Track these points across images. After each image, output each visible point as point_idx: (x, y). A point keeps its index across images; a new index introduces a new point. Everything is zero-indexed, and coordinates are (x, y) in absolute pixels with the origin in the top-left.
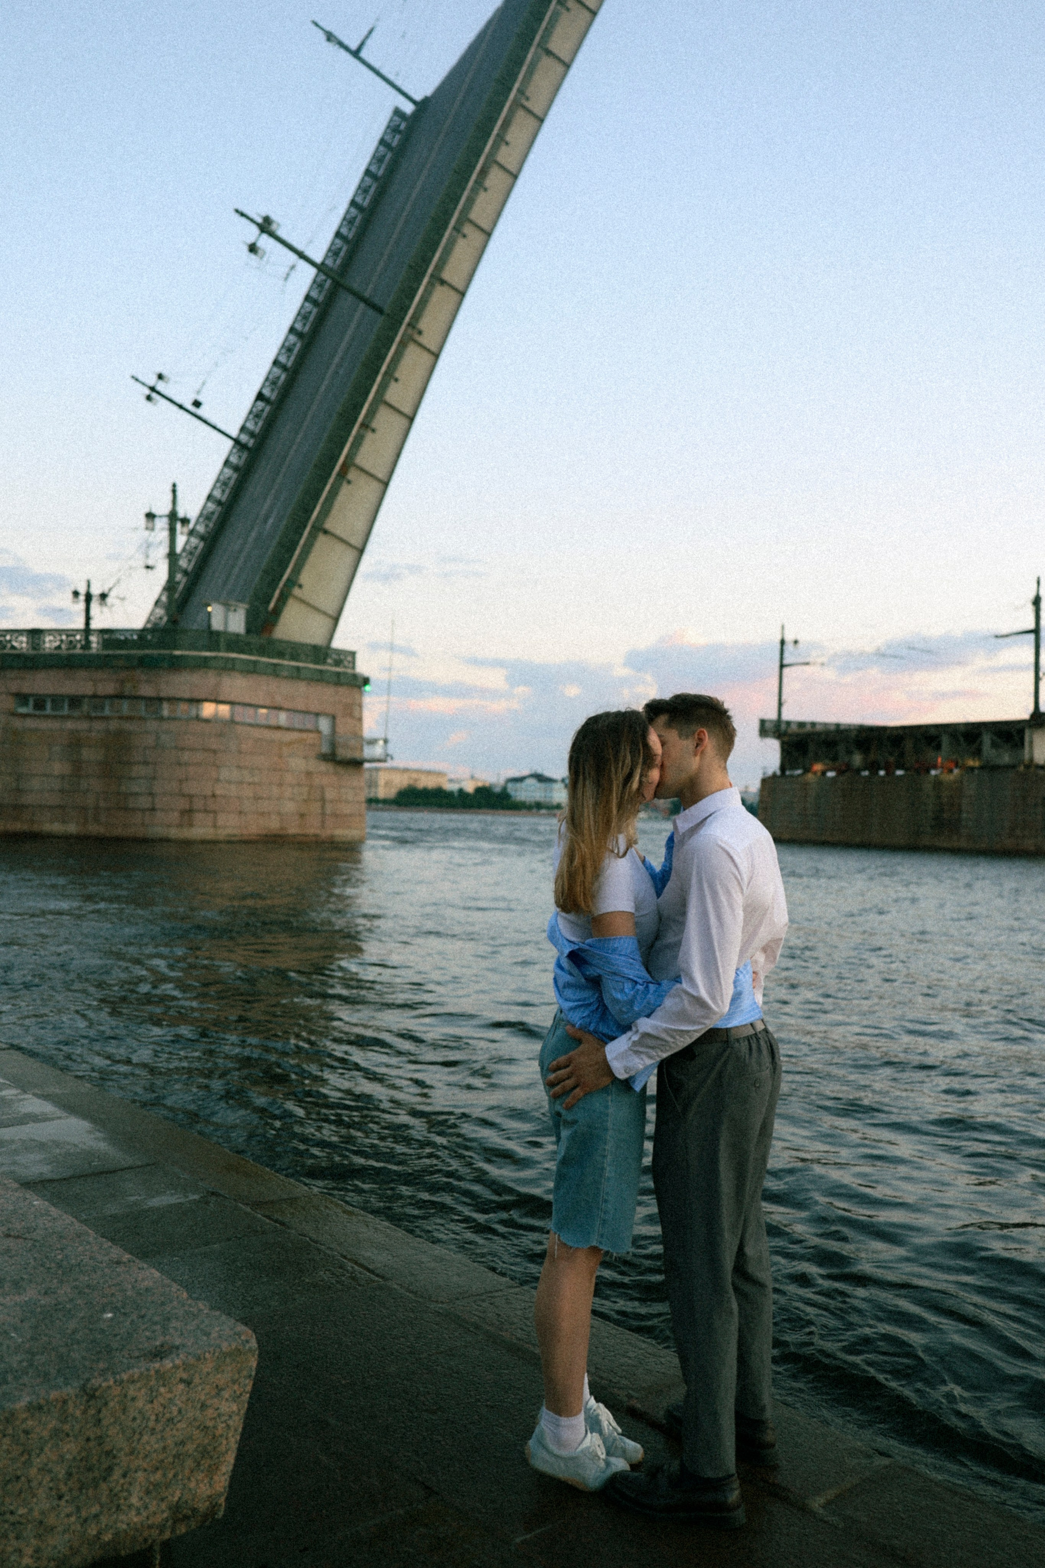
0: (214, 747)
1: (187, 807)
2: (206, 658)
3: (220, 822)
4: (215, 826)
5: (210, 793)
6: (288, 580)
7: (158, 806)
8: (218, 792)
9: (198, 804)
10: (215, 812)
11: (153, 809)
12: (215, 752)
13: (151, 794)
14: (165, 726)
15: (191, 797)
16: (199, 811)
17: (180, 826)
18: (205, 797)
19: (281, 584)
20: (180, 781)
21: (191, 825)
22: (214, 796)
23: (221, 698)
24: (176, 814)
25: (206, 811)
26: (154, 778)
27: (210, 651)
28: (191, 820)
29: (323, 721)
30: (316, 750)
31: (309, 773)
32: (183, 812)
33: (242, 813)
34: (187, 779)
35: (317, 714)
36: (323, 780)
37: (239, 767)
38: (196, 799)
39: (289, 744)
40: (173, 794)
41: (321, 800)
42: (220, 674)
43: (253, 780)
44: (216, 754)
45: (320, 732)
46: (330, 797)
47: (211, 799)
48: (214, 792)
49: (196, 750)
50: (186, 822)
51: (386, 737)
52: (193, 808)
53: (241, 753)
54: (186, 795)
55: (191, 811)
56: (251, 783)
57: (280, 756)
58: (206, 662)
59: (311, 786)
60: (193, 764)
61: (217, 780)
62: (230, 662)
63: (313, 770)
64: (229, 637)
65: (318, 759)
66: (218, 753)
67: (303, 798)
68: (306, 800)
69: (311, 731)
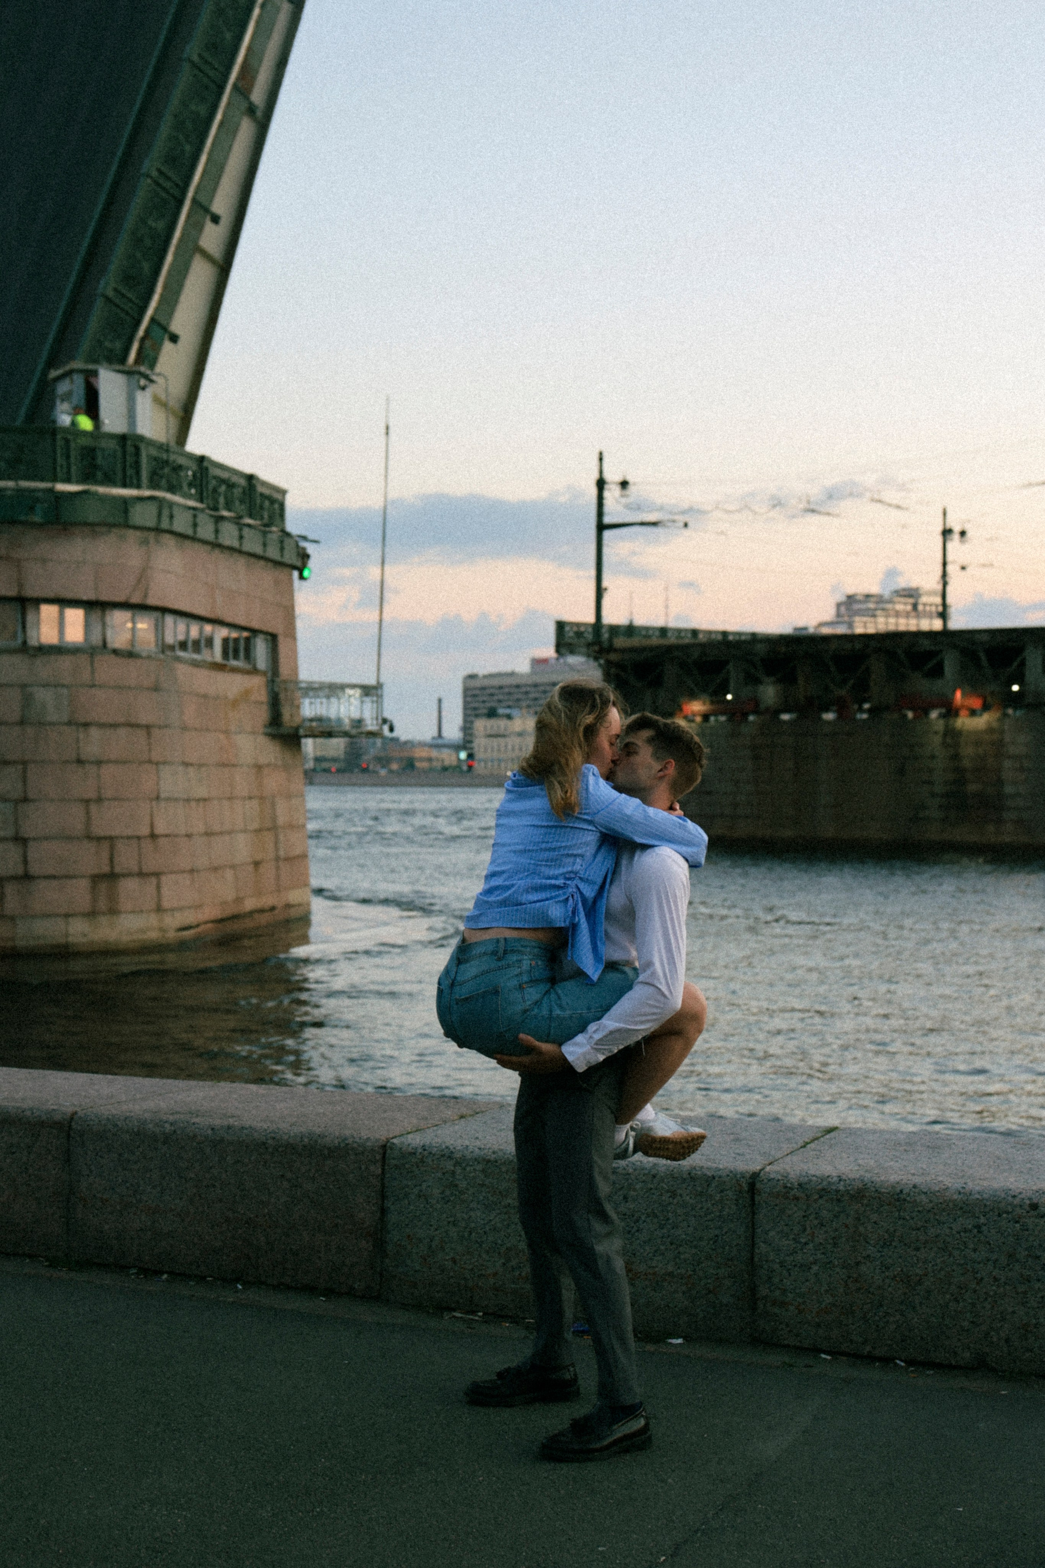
0: (144, 719)
1: (106, 869)
3: (167, 901)
4: (159, 909)
5: (145, 831)
6: (153, 320)
7: (34, 869)
8: (161, 828)
9: (126, 859)
10: (157, 875)
11: (27, 877)
12: (148, 727)
13: (21, 841)
14: (44, 669)
15: (111, 840)
16: (129, 875)
17: (92, 914)
18: (139, 838)
19: (141, 332)
20: (86, 802)
21: (113, 911)
22: (153, 836)
23: (151, 601)
24: (83, 886)
25: (141, 874)
26: (25, 800)
27: (124, 485)
28: (113, 898)
29: (261, 648)
30: (263, 714)
31: (259, 768)
32: (96, 879)
33: (192, 871)
34: (99, 800)
35: (255, 632)
36: (273, 782)
37: (186, 764)
38: (120, 846)
39: (235, 703)
40: (70, 838)
41: (274, 828)
42: (145, 542)
43: (201, 792)
44: (149, 734)
45: (264, 673)
46: (281, 820)
47: (147, 845)
48: (152, 826)
49: (114, 726)
50: (102, 905)
51: (372, 682)
52: (117, 870)
53: (185, 728)
54: (99, 839)
55: (112, 877)
56: (198, 800)
57: (226, 732)
58: (126, 511)
59: (262, 798)
60: (109, 761)
61: (158, 798)
62: (166, 512)
63: (262, 760)
64: (154, 452)
65: (267, 734)
66: (155, 732)
67: (256, 825)
68: (258, 831)
69: (255, 671)
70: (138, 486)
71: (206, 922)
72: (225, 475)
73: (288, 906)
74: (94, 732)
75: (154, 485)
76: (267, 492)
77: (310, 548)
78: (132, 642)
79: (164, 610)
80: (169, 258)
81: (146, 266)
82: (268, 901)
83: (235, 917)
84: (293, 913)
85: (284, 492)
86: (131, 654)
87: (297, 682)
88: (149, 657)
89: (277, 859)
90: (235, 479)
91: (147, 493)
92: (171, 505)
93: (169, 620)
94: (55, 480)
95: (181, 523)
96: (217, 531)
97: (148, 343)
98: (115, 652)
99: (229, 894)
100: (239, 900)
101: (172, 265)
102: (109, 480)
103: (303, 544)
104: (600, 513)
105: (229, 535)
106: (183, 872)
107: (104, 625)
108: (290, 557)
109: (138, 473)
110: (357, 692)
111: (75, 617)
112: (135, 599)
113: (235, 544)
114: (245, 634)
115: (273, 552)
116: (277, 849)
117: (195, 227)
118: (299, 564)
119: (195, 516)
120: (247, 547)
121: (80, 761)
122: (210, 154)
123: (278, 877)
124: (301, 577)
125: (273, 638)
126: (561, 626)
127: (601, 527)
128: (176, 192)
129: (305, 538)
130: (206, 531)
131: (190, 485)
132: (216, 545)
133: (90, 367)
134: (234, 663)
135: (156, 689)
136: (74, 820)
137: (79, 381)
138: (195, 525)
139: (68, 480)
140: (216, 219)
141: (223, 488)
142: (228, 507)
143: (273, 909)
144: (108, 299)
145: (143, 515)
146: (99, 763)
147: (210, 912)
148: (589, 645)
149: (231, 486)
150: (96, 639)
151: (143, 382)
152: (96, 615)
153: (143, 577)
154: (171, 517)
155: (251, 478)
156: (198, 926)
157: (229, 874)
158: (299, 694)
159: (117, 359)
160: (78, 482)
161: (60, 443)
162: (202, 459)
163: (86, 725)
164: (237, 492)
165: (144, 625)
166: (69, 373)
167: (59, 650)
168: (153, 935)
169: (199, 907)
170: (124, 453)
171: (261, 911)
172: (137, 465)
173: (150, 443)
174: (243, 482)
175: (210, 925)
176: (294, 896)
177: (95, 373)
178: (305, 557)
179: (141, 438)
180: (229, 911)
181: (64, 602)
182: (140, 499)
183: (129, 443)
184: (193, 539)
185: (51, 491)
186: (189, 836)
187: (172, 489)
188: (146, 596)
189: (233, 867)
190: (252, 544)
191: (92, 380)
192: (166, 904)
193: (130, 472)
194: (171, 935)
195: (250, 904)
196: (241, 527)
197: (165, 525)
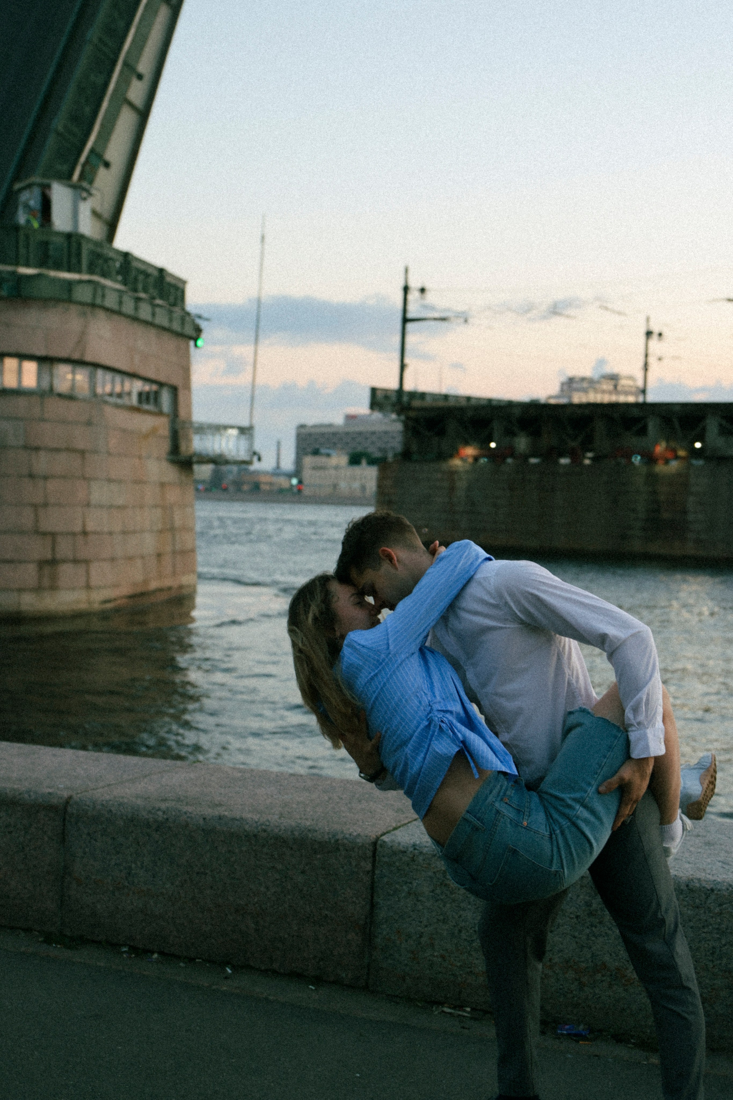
0: (80, 446)
1: (49, 556)
2: (70, 285)
3: (94, 581)
4: (88, 587)
5: (78, 529)
8: (91, 526)
9: (64, 549)
10: (87, 562)
12: (82, 453)
14: (6, 406)
15: (53, 535)
16: (66, 561)
17: (38, 589)
18: (74, 534)
20: (35, 506)
21: (54, 588)
22: (85, 533)
23: (88, 358)
24: (32, 569)
25: (76, 561)
27: (69, 270)
28: (54, 578)
29: (165, 397)
30: (166, 446)
31: (162, 485)
32: (42, 564)
33: (113, 559)
34: (46, 505)
35: (161, 385)
36: (173, 495)
37: (110, 480)
38: (59, 539)
39: (146, 436)
40: (22, 532)
41: (172, 529)
42: (84, 314)
43: (120, 502)
44: (83, 458)
45: (168, 416)
46: (178, 523)
47: (80, 539)
48: (84, 525)
49: (57, 450)
50: (46, 582)
51: (245, 423)
52: (58, 556)
53: (109, 454)
54: (44, 534)
55: (53, 562)
56: (119, 507)
57: (140, 457)
58: (70, 291)
59: (164, 508)
60: (53, 477)
61: (88, 505)
62: (100, 292)
63: (165, 479)
64: (91, 246)
65: (167, 460)
66: (87, 455)
67: (160, 526)
68: (161, 532)
69: (160, 413)
70: (79, 271)
71: (122, 598)
72: (143, 267)
73: (181, 587)
74: (42, 453)
75: (91, 271)
76: (173, 281)
77: (203, 324)
78: (73, 387)
79: (96, 366)
80: (105, 105)
81: (87, 110)
82: (167, 582)
83: (142, 594)
84: (185, 592)
85: (184, 282)
86: (70, 397)
87: (191, 423)
88: (84, 400)
89: (174, 552)
90: (150, 271)
91: (86, 277)
92: (104, 287)
93: (100, 372)
94: (17, 264)
95: (111, 301)
96: (136, 309)
97: (88, 168)
98: (60, 395)
99: (139, 577)
100: (146, 582)
101: (107, 111)
102: (58, 267)
103: (198, 321)
104: (405, 310)
105: (145, 312)
106: (104, 560)
107: (52, 375)
108: (189, 330)
109: (79, 262)
110: (234, 432)
111: (30, 368)
112: (76, 356)
113: (149, 318)
114: (154, 387)
115: (176, 326)
116: (174, 545)
117: (124, 83)
118: (194, 334)
119: (121, 297)
120: (158, 321)
121: (31, 476)
122: (138, 28)
123: (174, 566)
124: (196, 346)
125: (174, 390)
126: (374, 391)
127: (405, 320)
128: (112, 56)
129: (200, 317)
130: (128, 307)
131: (118, 273)
132: (135, 319)
133: (46, 181)
134: (146, 407)
135: (89, 423)
136: (27, 519)
137: (37, 191)
138: (120, 303)
139: (27, 265)
140: (140, 77)
141: (141, 277)
142: (145, 290)
143: (170, 588)
144: (59, 134)
145: (83, 294)
146: (46, 478)
147: (125, 590)
148: (394, 405)
149: (147, 275)
150: (45, 385)
151: (84, 194)
152: (46, 367)
153: (81, 340)
154: (103, 296)
155: (161, 271)
156: (115, 599)
157: (139, 563)
158: (191, 431)
159: (66, 177)
160: (35, 266)
161: (22, 238)
162: (126, 256)
163: (37, 449)
164: (151, 280)
165: (81, 377)
166: (29, 186)
167: (18, 392)
168: (83, 606)
169: (116, 586)
170: (69, 247)
171: (161, 590)
172: (79, 254)
173: (88, 240)
174: (156, 273)
175: (124, 600)
176: (186, 580)
177: (49, 187)
178: (198, 331)
179: (82, 236)
180: (139, 590)
181: (22, 357)
182: (80, 282)
183: (74, 239)
184: (119, 313)
185: (14, 273)
186: (111, 533)
187: (104, 275)
188: (82, 355)
189: (143, 557)
190: (162, 319)
191: (47, 191)
192: (93, 582)
193: (74, 261)
194: (97, 607)
195: (154, 585)
196: (154, 306)
197: (98, 301)
